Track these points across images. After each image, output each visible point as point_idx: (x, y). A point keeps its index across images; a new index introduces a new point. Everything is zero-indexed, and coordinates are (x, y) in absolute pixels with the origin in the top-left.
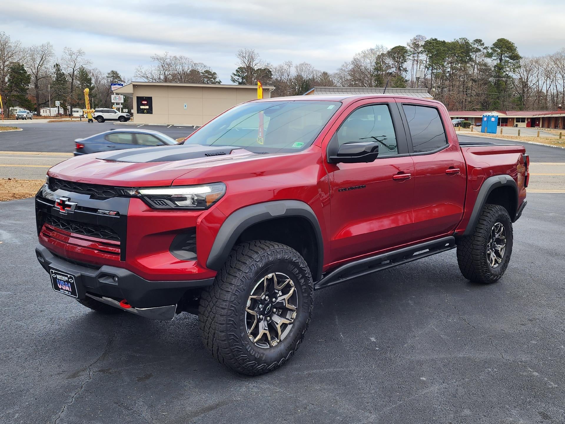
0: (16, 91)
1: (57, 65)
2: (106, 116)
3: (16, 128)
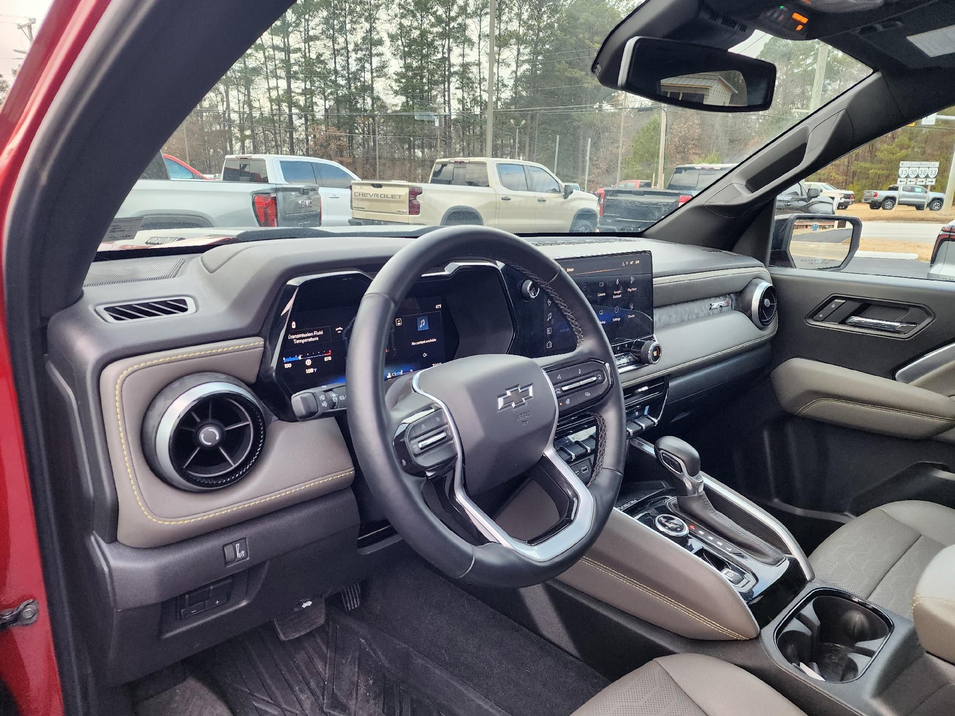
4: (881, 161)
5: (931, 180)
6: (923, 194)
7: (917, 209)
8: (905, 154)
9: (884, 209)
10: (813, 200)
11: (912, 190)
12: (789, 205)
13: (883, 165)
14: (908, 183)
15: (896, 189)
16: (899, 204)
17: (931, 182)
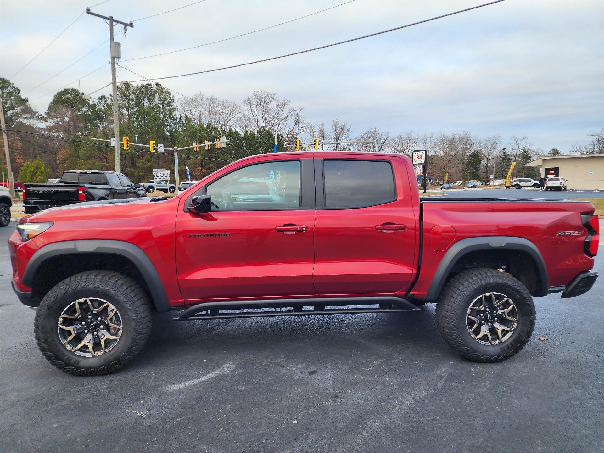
0: (471, 169)
1: (504, 149)
2: (522, 184)
3: (443, 194)
4: (139, 168)
5: (168, 178)
6: (165, 185)
7: (164, 192)
8: (150, 165)
9: (149, 192)
10: (138, 189)
11: (160, 183)
12: (117, 191)
13: (140, 170)
14: (159, 179)
15: (153, 182)
16: (157, 190)
17: (168, 179)
